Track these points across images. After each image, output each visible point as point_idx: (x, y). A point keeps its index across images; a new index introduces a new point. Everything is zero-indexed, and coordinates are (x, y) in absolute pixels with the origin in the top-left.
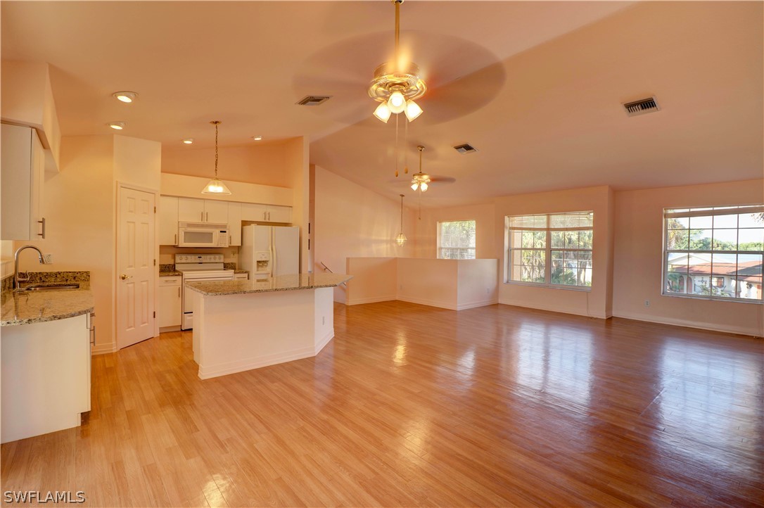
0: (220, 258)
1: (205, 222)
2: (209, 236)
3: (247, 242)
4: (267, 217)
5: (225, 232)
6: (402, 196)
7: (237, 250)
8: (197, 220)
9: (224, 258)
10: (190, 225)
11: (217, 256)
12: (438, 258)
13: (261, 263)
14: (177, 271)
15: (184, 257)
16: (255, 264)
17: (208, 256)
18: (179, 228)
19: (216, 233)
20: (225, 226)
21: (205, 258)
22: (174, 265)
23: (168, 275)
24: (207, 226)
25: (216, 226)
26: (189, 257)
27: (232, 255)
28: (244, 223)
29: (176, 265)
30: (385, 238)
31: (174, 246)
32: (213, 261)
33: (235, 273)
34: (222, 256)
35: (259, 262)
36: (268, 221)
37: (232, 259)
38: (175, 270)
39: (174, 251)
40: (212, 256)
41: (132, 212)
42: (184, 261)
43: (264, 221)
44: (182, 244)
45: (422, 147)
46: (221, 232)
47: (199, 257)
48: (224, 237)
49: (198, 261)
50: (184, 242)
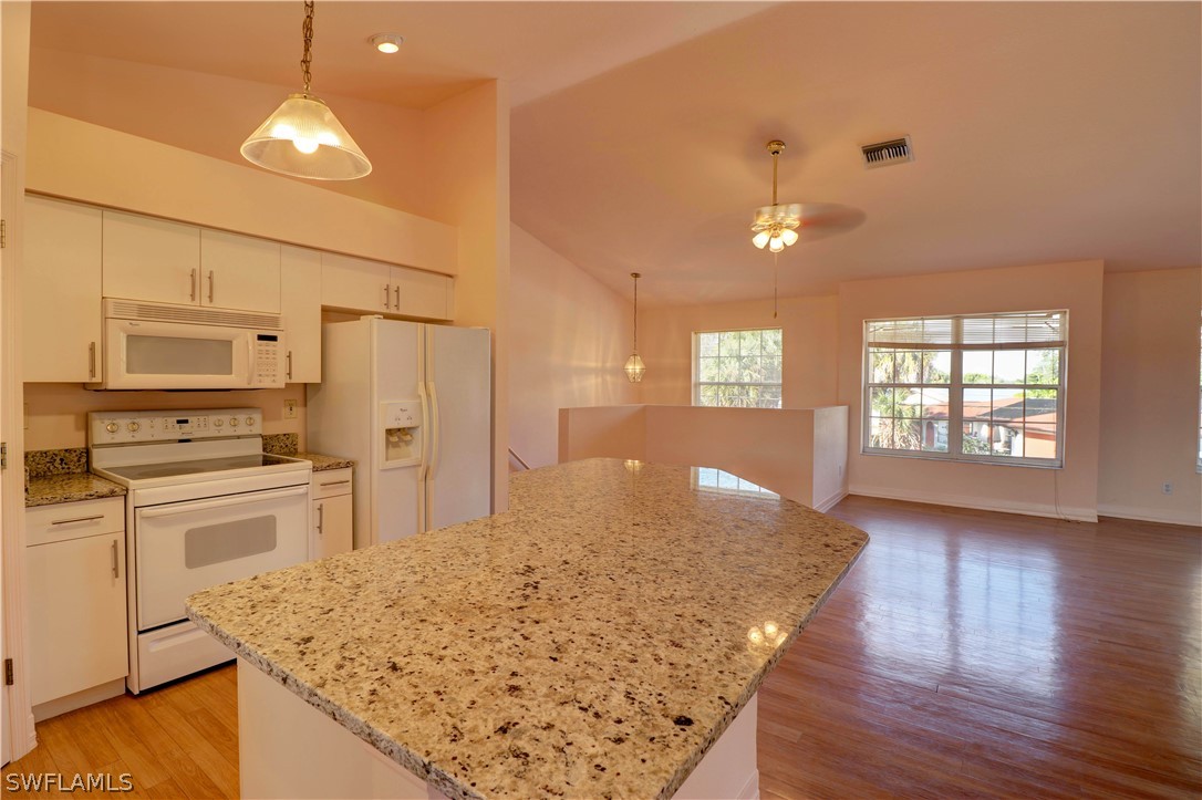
0: (252, 425)
1: (204, 304)
2: (220, 353)
3: (342, 371)
4: (393, 301)
5: (274, 338)
6: (636, 275)
7: (299, 396)
8: (178, 298)
9: (264, 419)
10: (147, 311)
11: (242, 417)
12: (693, 404)
13: (397, 435)
14: (100, 476)
15: (123, 422)
16: (379, 438)
17: (213, 418)
18: (105, 319)
19: (244, 342)
20: (274, 321)
21: (201, 424)
22: (88, 452)
23: (67, 498)
24: (214, 318)
25: (243, 320)
26: (144, 420)
27: (285, 411)
28: (330, 314)
29: (95, 453)
30: (592, 364)
31: (84, 386)
32: (227, 430)
33: (315, 469)
34: (257, 417)
35: (389, 432)
36: (393, 310)
37: (289, 423)
38: (89, 471)
39: (87, 401)
40: (225, 417)
42: (123, 436)
43: (384, 310)
44: (121, 377)
45: (780, 143)
46: (261, 338)
47: (179, 422)
48: (271, 356)
49: (178, 432)
50: (128, 371)
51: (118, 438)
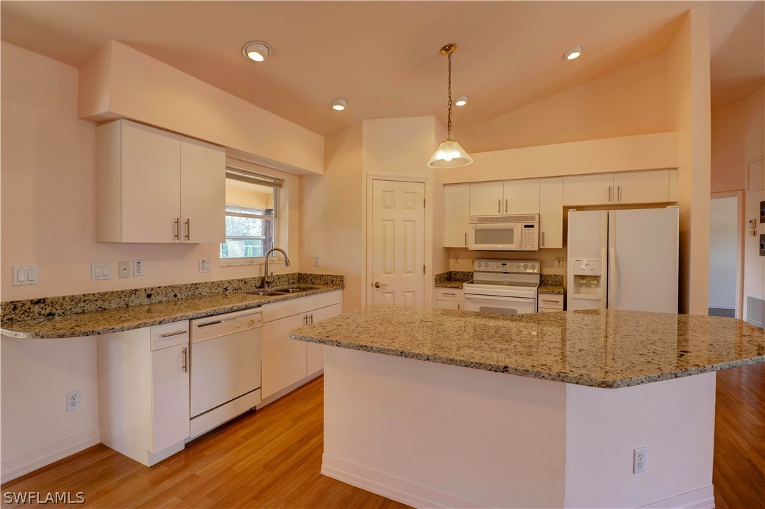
0: (534, 267)
1: (503, 213)
2: (507, 235)
5: (532, 226)
7: (564, 255)
8: (492, 212)
9: (540, 266)
10: (481, 220)
11: (528, 264)
13: (584, 279)
15: (483, 263)
16: (573, 280)
17: (516, 264)
19: (518, 228)
20: (532, 218)
21: (512, 266)
22: (471, 273)
23: (446, 287)
24: (506, 219)
25: (519, 219)
26: (490, 263)
29: (475, 273)
31: (462, 249)
32: (522, 270)
34: (537, 265)
36: (616, 202)
37: (556, 269)
40: (521, 264)
41: (390, 207)
42: (483, 269)
43: (608, 203)
44: (473, 246)
46: (526, 226)
47: (503, 264)
48: (531, 235)
49: (502, 269)
50: (475, 243)
51: (488, 269)
